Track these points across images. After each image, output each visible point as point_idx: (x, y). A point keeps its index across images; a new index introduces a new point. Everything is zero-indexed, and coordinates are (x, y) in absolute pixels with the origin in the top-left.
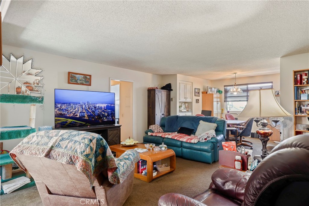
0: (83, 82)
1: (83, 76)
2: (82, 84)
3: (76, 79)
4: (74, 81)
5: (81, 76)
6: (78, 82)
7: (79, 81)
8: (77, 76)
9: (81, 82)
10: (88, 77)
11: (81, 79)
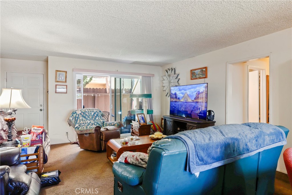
0: (201, 76)
1: (200, 70)
2: (200, 78)
3: (196, 74)
4: (194, 76)
5: (199, 70)
6: (197, 77)
7: (197, 75)
8: (196, 71)
9: (199, 76)
10: (204, 69)
11: (199, 74)
